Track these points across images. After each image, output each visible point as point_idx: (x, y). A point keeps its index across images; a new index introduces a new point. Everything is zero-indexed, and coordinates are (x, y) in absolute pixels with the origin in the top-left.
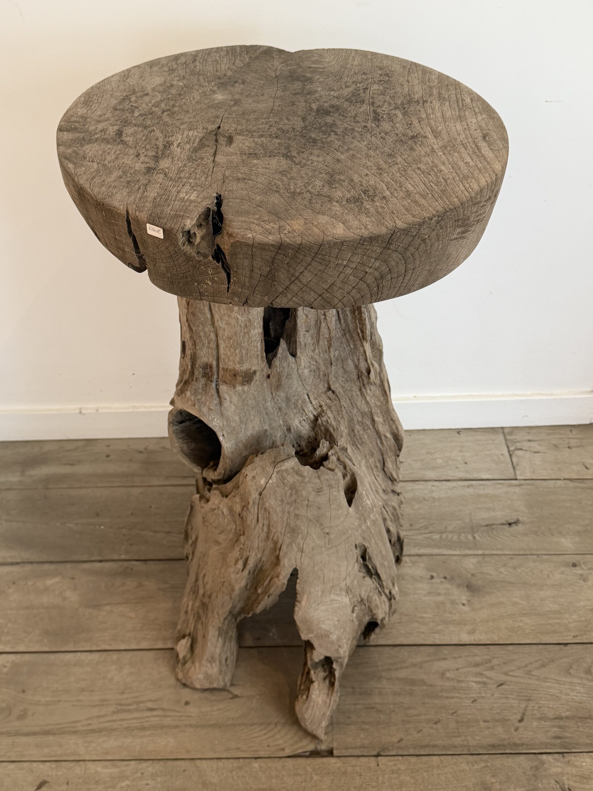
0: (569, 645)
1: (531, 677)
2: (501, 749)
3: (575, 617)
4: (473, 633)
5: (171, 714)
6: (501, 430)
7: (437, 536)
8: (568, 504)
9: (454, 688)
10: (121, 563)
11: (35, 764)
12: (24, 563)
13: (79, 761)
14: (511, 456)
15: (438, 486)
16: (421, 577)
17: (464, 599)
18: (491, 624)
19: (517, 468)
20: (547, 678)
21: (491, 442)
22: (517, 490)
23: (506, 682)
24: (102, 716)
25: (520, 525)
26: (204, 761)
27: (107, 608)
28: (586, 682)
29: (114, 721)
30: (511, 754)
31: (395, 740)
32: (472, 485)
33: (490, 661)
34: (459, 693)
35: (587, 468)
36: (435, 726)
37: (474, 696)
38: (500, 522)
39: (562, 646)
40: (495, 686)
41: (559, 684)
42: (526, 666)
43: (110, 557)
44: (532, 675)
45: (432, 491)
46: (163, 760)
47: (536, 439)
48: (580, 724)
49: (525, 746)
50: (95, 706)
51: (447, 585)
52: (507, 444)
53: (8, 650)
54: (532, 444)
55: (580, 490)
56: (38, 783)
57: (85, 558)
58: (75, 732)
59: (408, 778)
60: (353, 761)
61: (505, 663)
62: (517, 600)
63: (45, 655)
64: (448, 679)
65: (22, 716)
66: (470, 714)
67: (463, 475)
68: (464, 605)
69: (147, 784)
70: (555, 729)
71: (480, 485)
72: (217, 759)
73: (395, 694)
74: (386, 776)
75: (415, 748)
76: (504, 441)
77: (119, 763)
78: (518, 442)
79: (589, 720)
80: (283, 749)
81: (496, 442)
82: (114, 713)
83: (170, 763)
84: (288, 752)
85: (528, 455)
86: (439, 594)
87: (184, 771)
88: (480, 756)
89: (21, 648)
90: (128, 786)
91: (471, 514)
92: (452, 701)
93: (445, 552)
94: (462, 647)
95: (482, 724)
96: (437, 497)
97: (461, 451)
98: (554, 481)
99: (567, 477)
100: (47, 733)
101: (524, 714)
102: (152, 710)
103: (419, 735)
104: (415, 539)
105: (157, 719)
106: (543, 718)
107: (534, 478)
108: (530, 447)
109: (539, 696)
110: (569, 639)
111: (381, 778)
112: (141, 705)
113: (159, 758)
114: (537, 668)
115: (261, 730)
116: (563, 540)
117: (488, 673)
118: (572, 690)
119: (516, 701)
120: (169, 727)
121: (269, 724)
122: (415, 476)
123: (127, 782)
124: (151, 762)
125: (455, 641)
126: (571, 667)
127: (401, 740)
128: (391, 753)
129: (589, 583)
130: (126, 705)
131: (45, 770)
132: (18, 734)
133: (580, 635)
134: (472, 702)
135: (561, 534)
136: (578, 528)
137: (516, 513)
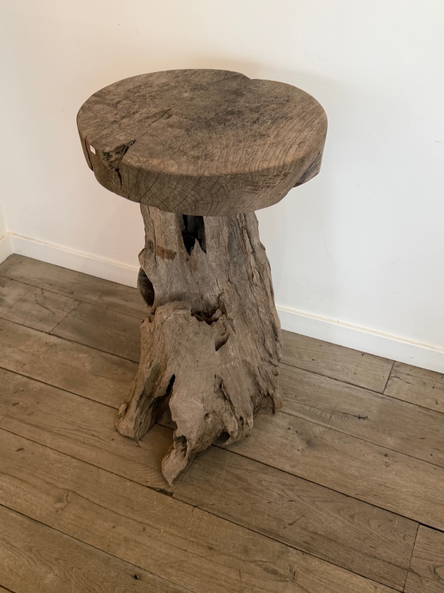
0: (350, 497)
1: (313, 504)
2: (268, 534)
3: (365, 484)
4: (293, 467)
5: (102, 442)
6: (393, 362)
7: (307, 408)
8: (407, 420)
9: (262, 491)
10: (122, 359)
11: (23, 439)
12: (75, 342)
13: (44, 446)
14: (388, 379)
15: (327, 381)
16: (282, 427)
17: (300, 447)
18: (308, 467)
19: (388, 388)
20: (322, 509)
21: (381, 367)
22: (379, 400)
23: (296, 500)
24: (68, 429)
25: (366, 420)
26: (104, 471)
27: (102, 378)
28: (346, 521)
29: (72, 433)
30: (272, 539)
31: (210, 503)
32: (350, 387)
33: (294, 486)
34: (264, 495)
35: (437, 403)
36: (237, 506)
37: (271, 500)
38: (354, 414)
39: (345, 497)
40: (287, 500)
41: (328, 515)
42: (314, 498)
43: (118, 354)
44: (315, 504)
45: (322, 382)
46: (84, 461)
47: (413, 375)
48: (326, 542)
49: (283, 539)
50: (67, 423)
51: (296, 436)
52: (391, 371)
53: (42, 380)
54: (409, 377)
55: (422, 414)
56: (19, 448)
57: (105, 350)
58: (50, 432)
59: (205, 525)
60: (180, 503)
61: (302, 490)
62: (334, 460)
63: (58, 390)
64: (262, 485)
65: (30, 414)
66: (262, 508)
67: (348, 380)
68: (298, 450)
69: (69, 470)
70: (308, 538)
71: (356, 389)
72: (111, 472)
73: (226, 480)
74: (193, 519)
75: (218, 512)
76: (390, 369)
77: (62, 455)
78: (400, 373)
79: (333, 542)
80: (147, 482)
81: (384, 368)
82: (74, 430)
83: (86, 465)
84: (149, 484)
85: (401, 382)
86: (287, 439)
87: (91, 471)
88: (253, 532)
89: (49, 382)
90: (60, 467)
91: (338, 403)
92: (256, 497)
93: (307, 418)
94: (281, 472)
95: (266, 516)
96: (323, 386)
97: (357, 366)
98: (407, 404)
99: (418, 404)
100: (36, 426)
101: (295, 522)
102: (93, 436)
103: (226, 506)
104: (292, 405)
105: (94, 441)
106: (305, 529)
107: (395, 397)
108: (405, 378)
109: (311, 516)
110: (352, 494)
111: (190, 519)
112: (89, 431)
113: (83, 460)
114: (320, 501)
115: (142, 468)
116: (389, 439)
117: (288, 492)
118: (334, 522)
119: (294, 513)
120: (97, 447)
121: (148, 467)
122: (318, 371)
123: (60, 465)
124: (77, 460)
125: (280, 467)
126: (342, 509)
127: (214, 504)
128: (203, 509)
129: (389, 469)
130: (82, 428)
131: (25, 443)
132: (23, 422)
133: (361, 495)
134: (268, 503)
135: (390, 435)
136: (404, 436)
137: (368, 413)
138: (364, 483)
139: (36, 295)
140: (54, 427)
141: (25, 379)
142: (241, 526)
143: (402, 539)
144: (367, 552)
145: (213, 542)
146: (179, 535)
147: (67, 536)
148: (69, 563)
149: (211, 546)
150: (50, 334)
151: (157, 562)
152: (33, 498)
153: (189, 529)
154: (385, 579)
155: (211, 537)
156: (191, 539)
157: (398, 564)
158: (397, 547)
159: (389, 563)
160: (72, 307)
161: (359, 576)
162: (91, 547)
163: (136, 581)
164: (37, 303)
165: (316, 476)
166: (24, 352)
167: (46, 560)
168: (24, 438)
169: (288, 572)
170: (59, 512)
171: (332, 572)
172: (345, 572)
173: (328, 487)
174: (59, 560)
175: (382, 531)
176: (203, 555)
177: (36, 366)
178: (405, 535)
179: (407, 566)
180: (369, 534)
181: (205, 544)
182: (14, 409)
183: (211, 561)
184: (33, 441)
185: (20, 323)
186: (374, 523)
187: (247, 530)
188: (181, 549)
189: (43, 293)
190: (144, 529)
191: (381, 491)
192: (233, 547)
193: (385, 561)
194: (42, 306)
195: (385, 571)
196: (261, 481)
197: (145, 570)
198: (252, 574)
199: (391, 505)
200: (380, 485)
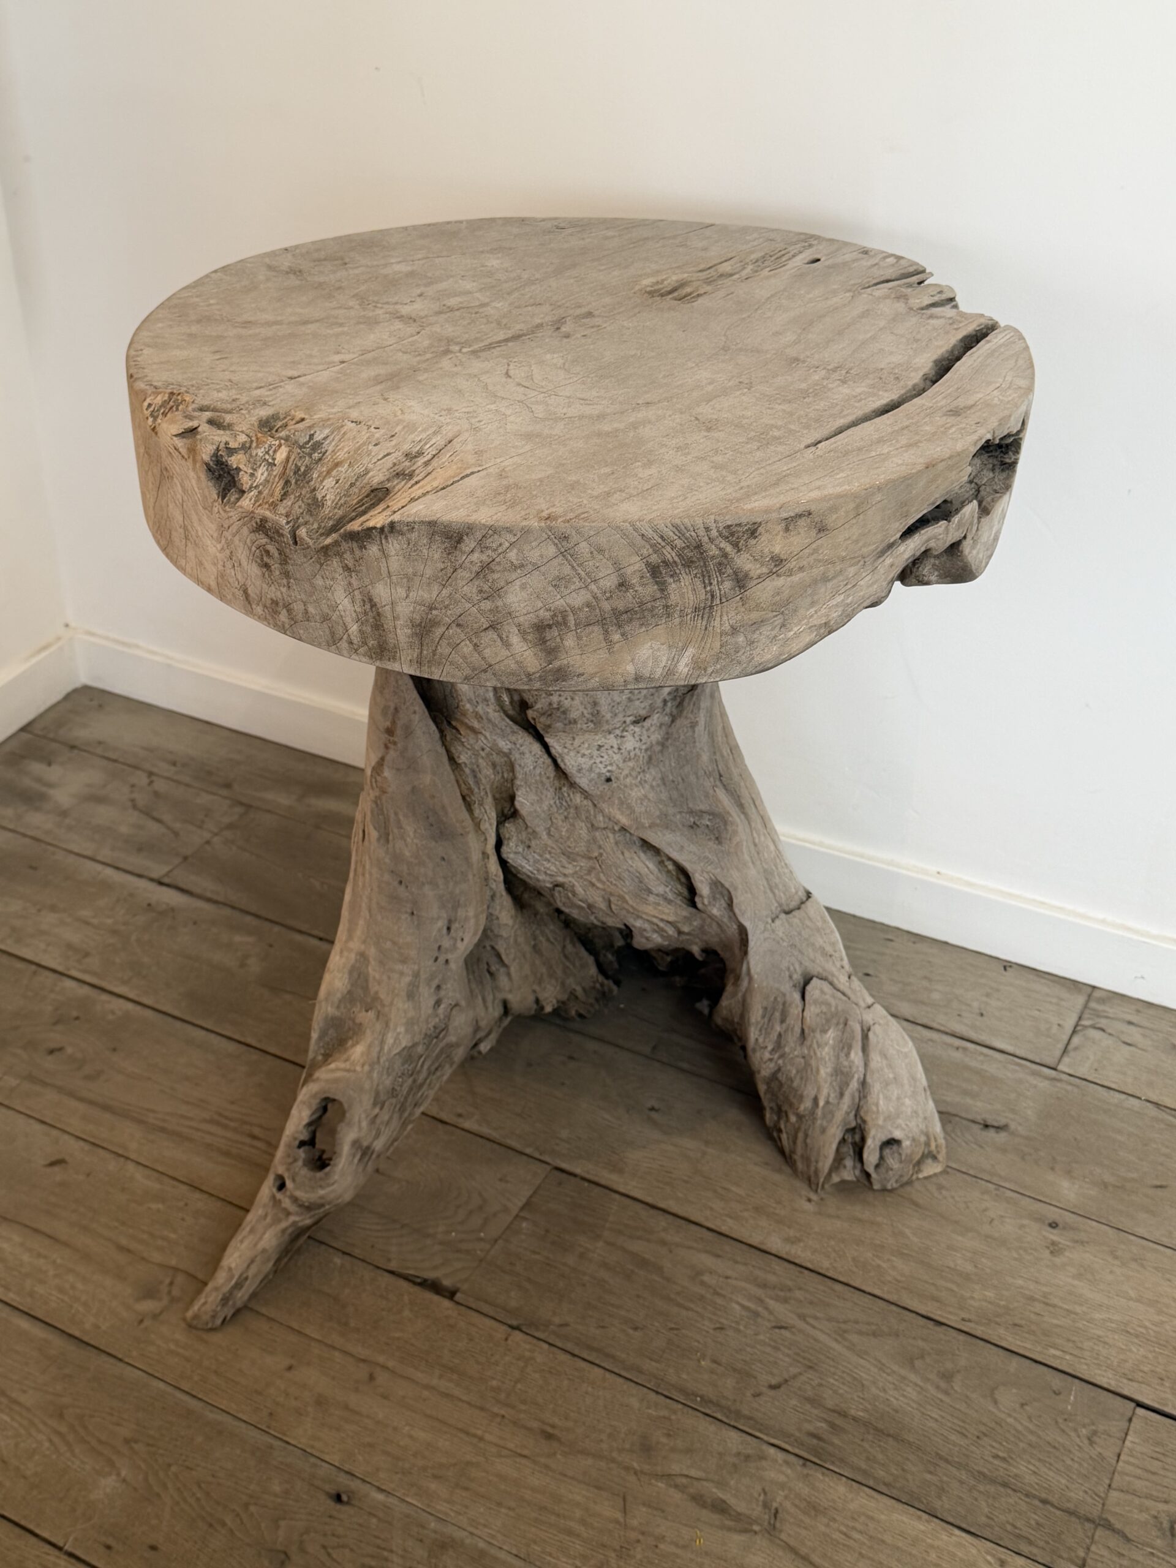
0: (945, 1327)
1: (839, 1339)
2: (710, 1408)
3: (990, 1294)
4: (793, 1243)
6: (1089, 990)
8: (1119, 1137)
9: (702, 1298)
11: (66, 1137)
12: (225, 904)
13: (122, 1156)
14: (1074, 1032)
18: (832, 1243)
19: (1072, 1054)
20: (866, 1353)
21: (1054, 1000)
22: (1044, 1085)
23: (793, 1327)
24: (186, 1118)
25: (1003, 1134)
27: (288, 997)
28: (932, 1390)
29: (197, 1130)
30: (721, 1421)
31: (557, 1320)
32: (965, 1049)
33: (790, 1290)
34: (704, 1308)
36: (631, 1332)
37: (726, 1322)
38: (970, 1117)
39: (930, 1324)
40: (768, 1325)
41: (880, 1369)
42: (845, 1322)
44: (845, 1339)
47: (1145, 1023)
48: (870, 1437)
49: (751, 1422)
50: (187, 1102)
52: (1082, 1013)
53: (131, 995)
54: (1132, 1028)
55: (1162, 1126)
56: (53, 1159)
57: (304, 927)
58: (140, 1122)
59: (536, 1375)
60: (475, 1318)
61: (811, 1303)
62: (907, 1231)
63: (172, 1021)
64: (703, 1283)
65: (92, 1077)
66: (698, 1342)
67: (959, 1028)
69: (183, 1219)
70: (823, 1425)
71: (982, 1054)
73: (604, 1265)
74: (507, 1358)
75: (577, 1344)
76: (1080, 1008)
77: (166, 1180)
78: (1107, 1018)
79: (891, 1439)
80: (388, 1259)
81: (1063, 1003)
82: (205, 1121)
84: (393, 1265)
85: (1107, 1041)
86: (780, 1170)
88: (668, 1401)
89: (147, 1001)
90: (158, 1211)
92: (684, 1313)
94: (758, 1253)
95: (707, 1363)
97: (988, 995)
98: (1123, 1096)
99: (1154, 1098)
100: (106, 1108)
101: (786, 1381)
102: (254, 1137)
103: (598, 1331)
105: (254, 1151)
106: (815, 1402)
107: (1090, 1078)
108: (1122, 1032)
109: (832, 1370)
110: (953, 1320)
111: (497, 1357)
112: (244, 1126)
114: (860, 1333)
115: (378, 1224)
116: (1066, 1184)
117: (772, 1304)
118: (896, 1388)
119: (787, 1359)
121: (394, 1221)
123: (160, 1206)
124: (206, 1196)
125: (755, 1240)
126: (922, 1357)
127: (566, 1325)
128: (537, 1334)
129: (1058, 1260)
130: (226, 1118)
131: (73, 1148)
132: (72, 1094)
133: (977, 1323)
134: (715, 1329)
135: (1069, 1173)
136: (1108, 1177)
137: (1011, 1116)
138: (987, 1293)
139: (133, 786)
140: (153, 1111)
141: (85, 990)
142: (637, 1383)
143: (1086, 1442)
144: (985, 1471)
145: (556, 1420)
146: (464, 1398)
147: (161, 1385)
148: (161, 1451)
149: (550, 1430)
150: (161, 883)
151: (400, 1464)
152: (80, 1286)
153: (494, 1383)
154: (1030, 1543)
155: (551, 1406)
156: (495, 1410)
157: (1071, 1506)
158: (1069, 1462)
159: (1045, 1502)
160: (226, 820)
161: (957, 1532)
162: (225, 1415)
163: (338, 1506)
164: (135, 807)
165: (855, 1269)
166: (87, 923)
167: (100, 1441)
168: (68, 1133)
169: (760, 1509)
170: (147, 1323)
171: (883, 1517)
172: (920, 1518)
173: (886, 1296)
174: (136, 1442)
175: (1030, 1418)
176: (525, 1452)
177: (118, 960)
178: (1095, 1433)
179: (1095, 1513)
180: (993, 1425)
181: (535, 1425)
182: (49, 1063)
183: (547, 1467)
184: (94, 1144)
185: (85, 853)
186: (1008, 1398)
187: (653, 1395)
188: (467, 1433)
189: (151, 782)
190: (372, 1378)
191: (1032, 1316)
192: (610, 1435)
193: (1035, 1497)
194: (147, 813)
195: (1033, 1522)
196: (700, 1273)
197: (364, 1481)
198: (656, 1509)
199: (1058, 1353)
200: (1032, 1299)
